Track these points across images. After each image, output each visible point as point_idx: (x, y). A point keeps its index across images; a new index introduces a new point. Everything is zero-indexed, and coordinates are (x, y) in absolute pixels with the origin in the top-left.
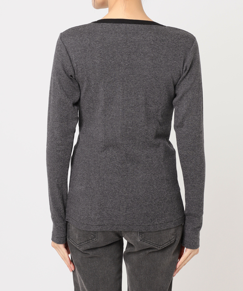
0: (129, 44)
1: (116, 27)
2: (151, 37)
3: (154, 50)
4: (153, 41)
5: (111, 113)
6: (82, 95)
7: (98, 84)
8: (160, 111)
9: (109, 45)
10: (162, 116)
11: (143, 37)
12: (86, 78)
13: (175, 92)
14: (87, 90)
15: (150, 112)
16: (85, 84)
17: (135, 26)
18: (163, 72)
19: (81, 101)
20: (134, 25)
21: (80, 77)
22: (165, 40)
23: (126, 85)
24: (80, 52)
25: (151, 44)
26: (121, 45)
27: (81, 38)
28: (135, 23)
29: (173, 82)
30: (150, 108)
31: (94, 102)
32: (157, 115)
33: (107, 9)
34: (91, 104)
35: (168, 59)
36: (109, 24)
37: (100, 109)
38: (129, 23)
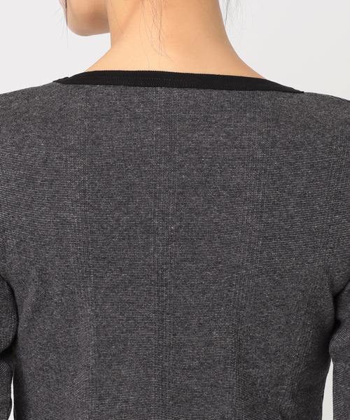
0: (179, 159)
1: (136, 100)
2: (254, 135)
3: (264, 181)
4: (263, 147)
5: (119, 391)
6: (23, 325)
7: (73, 293)
8: (287, 381)
9: (111, 161)
10: (293, 396)
11: (228, 135)
12: (34, 273)
13: (336, 314)
14: (36, 309)
15: (253, 384)
16: (32, 290)
17: (200, 95)
18: (296, 253)
19: (20, 343)
20: (198, 91)
21: (15, 266)
22: (303, 144)
23: (171, 297)
24: (13, 185)
25: (255, 160)
26: (152, 161)
27: (17, 138)
28: (198, 87)
29: (332, 285)
30: (253, 372)
31: (62, 349)
32: (278, 394)
33: (106, 37)
34: (53, 356)
35: (314, 211)
36: (110, 89)
37: (83, 376)
38: (180, 86)
